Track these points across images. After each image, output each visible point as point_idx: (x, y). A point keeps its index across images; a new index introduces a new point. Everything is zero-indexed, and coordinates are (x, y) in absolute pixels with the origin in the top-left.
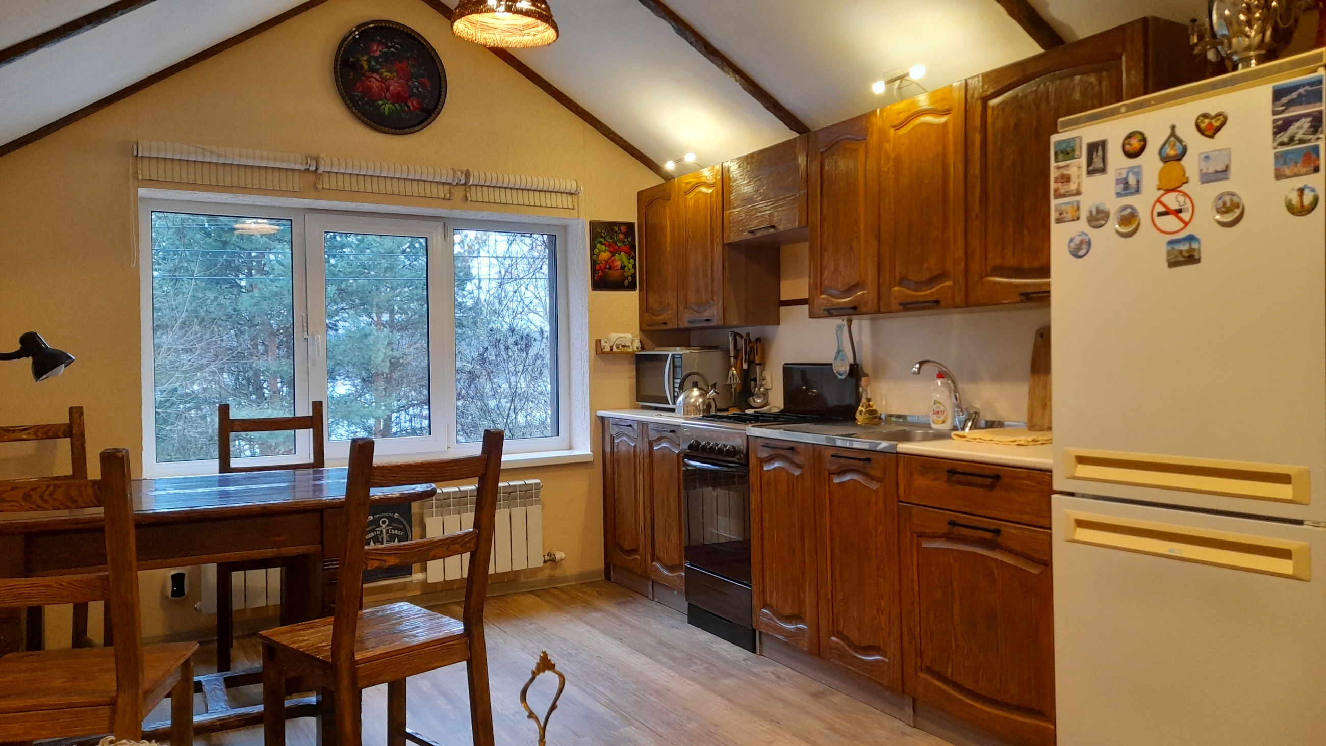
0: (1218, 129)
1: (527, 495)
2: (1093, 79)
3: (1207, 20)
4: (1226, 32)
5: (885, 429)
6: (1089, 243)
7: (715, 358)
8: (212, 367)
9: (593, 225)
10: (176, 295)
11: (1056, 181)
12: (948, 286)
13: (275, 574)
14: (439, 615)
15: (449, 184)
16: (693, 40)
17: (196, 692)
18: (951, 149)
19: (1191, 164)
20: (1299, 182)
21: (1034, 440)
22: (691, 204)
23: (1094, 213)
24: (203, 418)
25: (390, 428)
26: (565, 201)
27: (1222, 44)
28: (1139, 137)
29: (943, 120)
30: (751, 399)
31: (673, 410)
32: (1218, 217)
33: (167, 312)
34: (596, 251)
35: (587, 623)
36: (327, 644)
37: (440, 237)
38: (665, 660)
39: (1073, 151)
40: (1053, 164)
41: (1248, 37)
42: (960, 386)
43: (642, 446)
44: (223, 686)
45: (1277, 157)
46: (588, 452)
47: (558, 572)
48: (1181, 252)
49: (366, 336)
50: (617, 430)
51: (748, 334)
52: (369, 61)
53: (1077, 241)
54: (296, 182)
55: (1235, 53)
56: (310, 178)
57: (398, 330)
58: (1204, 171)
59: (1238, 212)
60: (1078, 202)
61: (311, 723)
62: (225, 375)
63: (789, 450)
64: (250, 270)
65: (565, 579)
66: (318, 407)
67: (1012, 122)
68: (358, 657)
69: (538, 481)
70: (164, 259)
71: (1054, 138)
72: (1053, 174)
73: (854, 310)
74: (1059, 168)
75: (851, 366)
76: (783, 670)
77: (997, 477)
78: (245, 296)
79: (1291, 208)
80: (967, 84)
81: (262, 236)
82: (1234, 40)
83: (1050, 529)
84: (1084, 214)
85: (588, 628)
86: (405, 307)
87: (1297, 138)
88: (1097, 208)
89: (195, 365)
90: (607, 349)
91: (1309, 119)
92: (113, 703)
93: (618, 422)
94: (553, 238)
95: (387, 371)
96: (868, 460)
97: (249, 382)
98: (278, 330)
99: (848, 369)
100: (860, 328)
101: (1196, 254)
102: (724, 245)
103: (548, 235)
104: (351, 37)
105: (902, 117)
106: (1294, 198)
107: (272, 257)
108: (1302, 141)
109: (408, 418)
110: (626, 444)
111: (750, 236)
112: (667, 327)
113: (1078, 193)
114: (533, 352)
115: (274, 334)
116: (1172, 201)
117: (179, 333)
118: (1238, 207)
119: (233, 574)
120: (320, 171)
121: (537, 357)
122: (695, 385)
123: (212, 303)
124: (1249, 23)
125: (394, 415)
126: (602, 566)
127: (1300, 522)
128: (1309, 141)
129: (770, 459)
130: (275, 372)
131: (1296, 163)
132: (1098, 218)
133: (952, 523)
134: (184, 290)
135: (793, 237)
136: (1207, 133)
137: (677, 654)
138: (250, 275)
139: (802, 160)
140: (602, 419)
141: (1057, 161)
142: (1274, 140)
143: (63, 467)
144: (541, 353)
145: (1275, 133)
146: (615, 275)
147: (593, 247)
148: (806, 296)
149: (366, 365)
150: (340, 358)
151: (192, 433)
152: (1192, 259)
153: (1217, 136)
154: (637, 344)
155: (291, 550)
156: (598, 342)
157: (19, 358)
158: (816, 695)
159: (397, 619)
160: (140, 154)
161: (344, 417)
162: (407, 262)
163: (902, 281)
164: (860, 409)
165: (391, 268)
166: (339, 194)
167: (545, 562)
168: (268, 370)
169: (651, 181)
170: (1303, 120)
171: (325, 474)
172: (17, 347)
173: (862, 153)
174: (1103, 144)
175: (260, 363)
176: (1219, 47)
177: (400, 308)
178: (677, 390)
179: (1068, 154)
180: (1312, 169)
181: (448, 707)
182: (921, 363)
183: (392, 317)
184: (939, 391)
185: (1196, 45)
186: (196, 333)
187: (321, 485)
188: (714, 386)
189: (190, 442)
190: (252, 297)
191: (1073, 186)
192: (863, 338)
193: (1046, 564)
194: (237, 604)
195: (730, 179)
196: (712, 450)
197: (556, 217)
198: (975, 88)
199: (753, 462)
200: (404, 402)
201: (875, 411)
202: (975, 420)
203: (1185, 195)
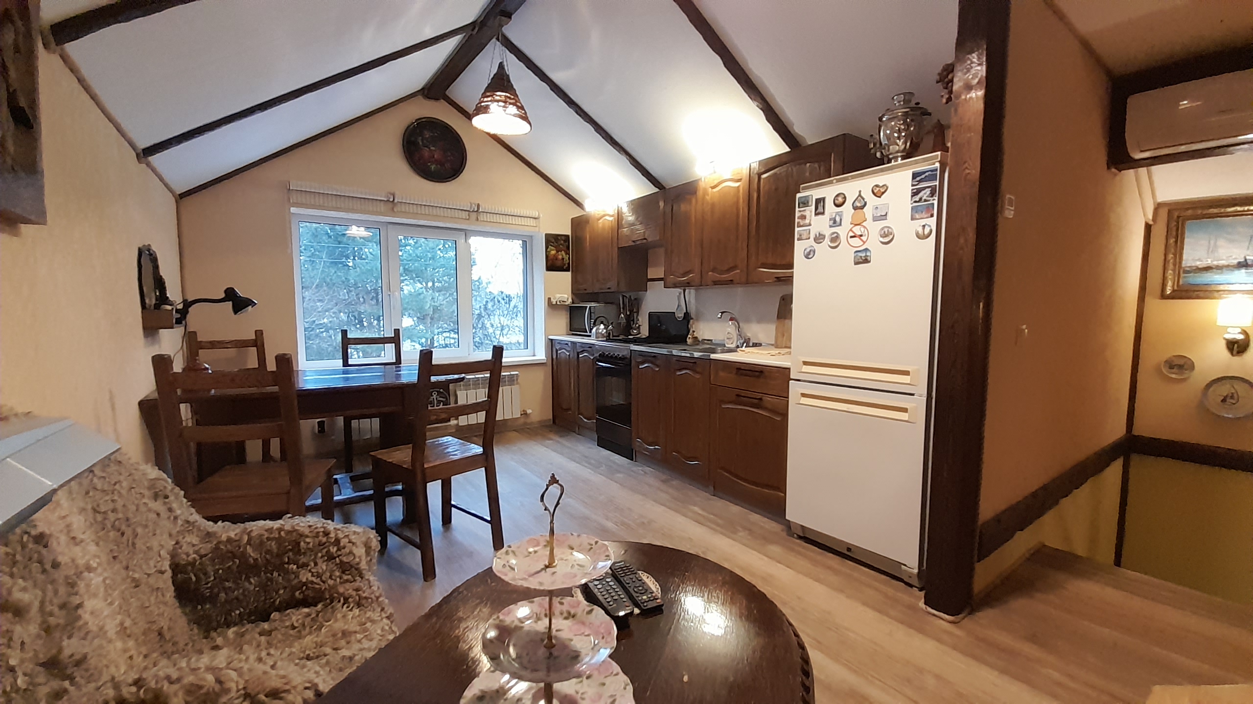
0: (883, 193)
1: (512, 380)
2: (816, 165)
3: (878, 137)
4: (887, 142)
5: (700, 347)
6: (814, 252)
7: (612, 309)
8: (334, 310)
9: (548, 236)
10: (313, 270)
11: (798, 218)
12: (738, 273)
13: (376, 421)
14: (469, 444)
15: (468, 211)
16: (604, 136)
17: (335, 484)
18: (741, 200)
19: (868, 211)
20: (923, 222)
21: (779, 353)
22: (600, 225)
23: (818, 235)
24: (331, 337)
25: (433, 344)
26: (532, 222)
27: (884, 149)
28: (843, 196)
29: (737, 184)
30: (631, 331)
31: (590, 336)
32: (881, 239)
33: (308, 279)
34: (549, 250)
35: (545, 446)
36: (408, 459)
37: (463, 241)
38: (587, 465)
39: (808, 202)
40: (797, 209)
41: (898, 145)
42: (741, 324)
43: (573, 355)
44: (349, 481)
45: (912, 208)
46: (544, 357)
47: (529, 421)
48: (861, 257)
49: (420, 294)
50: (559, 347)
51: (630, 296)
52: (422, 140)
53: (808, 250)
54: (382, 207)
55: (891, 154)
56: (390, 205)
57: (437, 292)
58: (875, 215)
59: (891, 237)
60: (809, 230)
61: (400, 499)
62: (342, 314)
63: (652, 358)
64: (354, 257)
65: (532, 423)
66: (397, 332)
67: (773, 188)
68: (426, 466)
69: (517, 373)
70: (305, 249)
71: (798, 195)
72: (797, 214)
73: (688, 284)
74: (800, 211)
75: (685, 314)
76: (648, 469)
77: (761, 372)
78: (352, 271)
79: (918, 236)
80: (750, 166)
81: (360, 238)
82: (891, 147)
83: (788, 398)
84: (812, 236)
85: (545, 448)
86: (441, 279)
87: (923, 199)
88: (819, 233)
89: (325, 308)
90: (554, 303)
91: (930, 189)
92: (288, 493)
93: (560, 342)
94: (524, 242)
95: (432, 313)
96: (695, 363)
97: (355, 318)
98: (371, 290)
99: (683, 315)
100: (690, 293)
101: (869, 258)
102: (618, 248)
103: (523, 241)
104: (412, 126)
105: (716, 182)
106: (920, 230)
107: (366, 250)
108: (925, 201)
109: (443, 338)
110: (564, 353)
111: (633, 244)
112: (586, 292)
113: (810, 225)
114: (512, 304)
115: (369, 292)
116: (857, 230)
117: (316, 290)
118: (891, 234)
119: (353, 421)
120: (396, 201)
121: (515, 307)
122: (602, 323)
123: (333, 275)
124: (899, 138)
125: (435, 337)
126: (551, 417)
127: (913, 395)
128: (929, 201)
129: (643, 363)
130: (370, 313)
131: (922, 212)
132: (819, 238)
133: (738, 395)
134: (317, 267)
135: (655, 245)
136: (878, 195)
137: (593, 461)
138: (354, 259)
139: (661, 204)
140: (552, 340)
141: (799, 207)
142: (911, 200)
143: (252, 362)
144: (517, 304)
145: (912, 196)
146: (559, 263)
147: (547, 248)
148: (663, 277)
149: (421, 309)
150: (406, 306)
151: (325, 346)
152: (866, 261)
153: (883, 197)
154: (570, 300)
155: (386, 410)
156: (549, 299)
157: (224, 302)
158: (663, 481)
159: (446, 446)
160: (291, 188)
161: (408, 338)
162: (442, 255)
163: (714, 270)
164: (689, 336)
165: (433, 258)
166: (405, 214)
167: (521, 415)
168: (365, 312)
169: (576, 213)
170: (927, 190)
171: (402, 369)
172: (223, 295)
173: (694, 201)
174: (824, 199)
175: (362, 309)
176: (883, 151)
177: (437, 279)
178: (592, 325)
179: (805, 204)
180: (929, 215)
181: (473, 490)
182: (722, 313)
183: (433, 284)
184: (730, 328)
185: (872, 148)
186: (325, 291)
187: (400, 374)
188: (612, 323)
189: (323, 350)
190: (356, 272)
191: (807, 221)
192: (691, 300)
193: (785, 415)
194: (355, 437)
195: (622, 212)
196: (612, 357)
197: (527, 231)
198: (754, 168)
199: (633, 363)
200: (441, 330)
201: (696, 338)
202: (747, 343)
203: (865, 227)
